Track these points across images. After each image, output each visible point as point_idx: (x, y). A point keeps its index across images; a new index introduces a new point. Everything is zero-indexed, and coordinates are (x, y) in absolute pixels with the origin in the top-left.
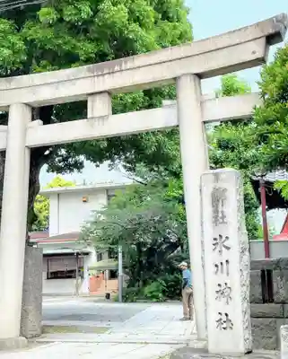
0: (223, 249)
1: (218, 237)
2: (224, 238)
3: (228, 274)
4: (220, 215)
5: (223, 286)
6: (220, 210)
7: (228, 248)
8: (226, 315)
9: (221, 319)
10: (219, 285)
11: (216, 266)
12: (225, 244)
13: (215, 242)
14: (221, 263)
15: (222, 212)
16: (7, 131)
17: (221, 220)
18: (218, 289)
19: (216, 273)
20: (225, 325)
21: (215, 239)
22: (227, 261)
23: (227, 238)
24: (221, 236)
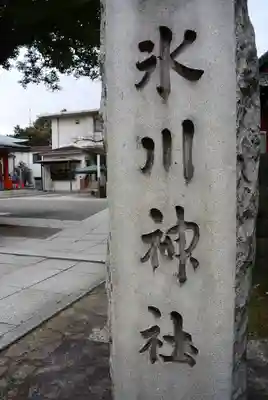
0: (175, 78)
1: (156, 38)
2: (178, 38)
3: (189, 174)
5: (170, 219)
7: (193, 75)
8: (176, 317)
9: (155, 329)
10: (156, 214)
11: (148, 143)
12: (181, 59)
13: (145, 56)
14: (167, 135)
18: (151, 226)
19: (146, 169)
20: (167, 349)
21: (145, 46)
22: (188, 127)
23: (190, 36)
24: (166, 34)
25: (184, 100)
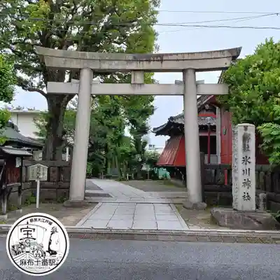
6: (247, 144)
16: (80, 83)
17: (247, 149)
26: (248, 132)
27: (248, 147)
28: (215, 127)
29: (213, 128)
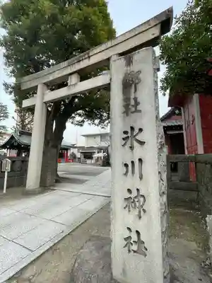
0: (136, 144)
1: (129, 131)
2: (136, 131)
3: (141, 178)
4: (132, 102)
5: (134, 193)
6: (132, 96)
7: (142, 143)
9: (130, 237)
10: (129, 191)
11: (126, 165)
12: (137, 137)
13: (125, 136)
14: (133, 162)
15: (135, 99)
17: (133, 109)
18: (128, 195)
19: (126, 174)
20: (135, 247)
21: (125, 132)
22: (140, 160)
23: (141, 130)
24: (132, 128)
25: (139, 152)
26: (135, 67)
27: (137, 103)
28: (182, 126)
29: (180, 127)
